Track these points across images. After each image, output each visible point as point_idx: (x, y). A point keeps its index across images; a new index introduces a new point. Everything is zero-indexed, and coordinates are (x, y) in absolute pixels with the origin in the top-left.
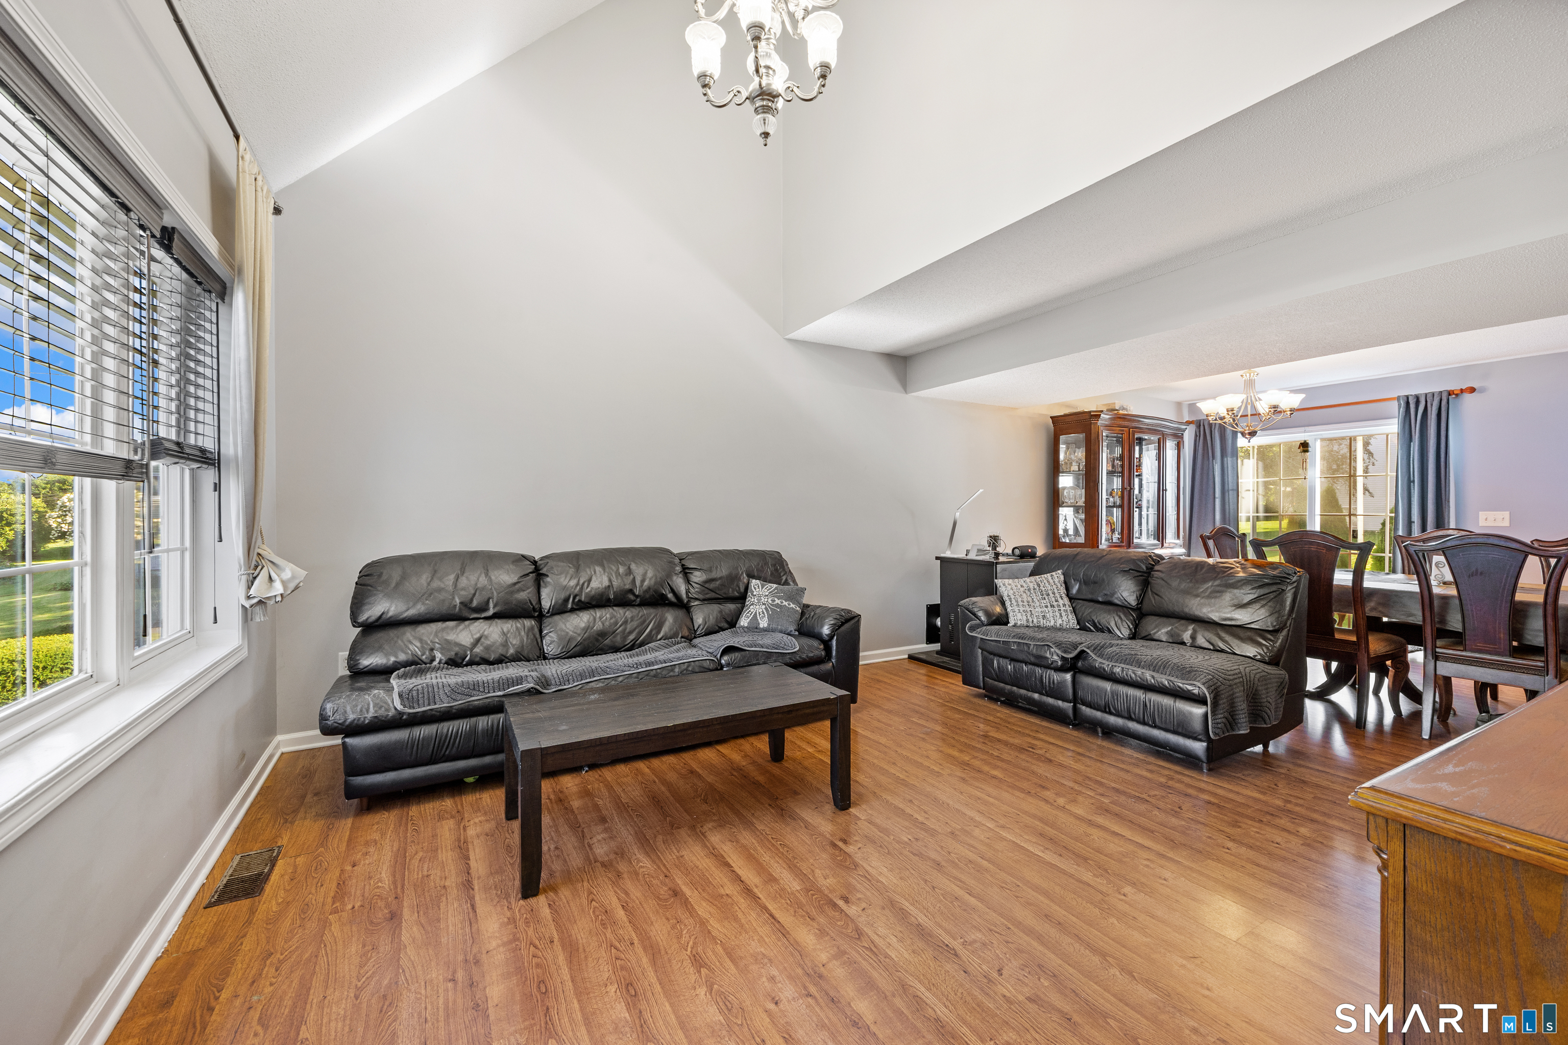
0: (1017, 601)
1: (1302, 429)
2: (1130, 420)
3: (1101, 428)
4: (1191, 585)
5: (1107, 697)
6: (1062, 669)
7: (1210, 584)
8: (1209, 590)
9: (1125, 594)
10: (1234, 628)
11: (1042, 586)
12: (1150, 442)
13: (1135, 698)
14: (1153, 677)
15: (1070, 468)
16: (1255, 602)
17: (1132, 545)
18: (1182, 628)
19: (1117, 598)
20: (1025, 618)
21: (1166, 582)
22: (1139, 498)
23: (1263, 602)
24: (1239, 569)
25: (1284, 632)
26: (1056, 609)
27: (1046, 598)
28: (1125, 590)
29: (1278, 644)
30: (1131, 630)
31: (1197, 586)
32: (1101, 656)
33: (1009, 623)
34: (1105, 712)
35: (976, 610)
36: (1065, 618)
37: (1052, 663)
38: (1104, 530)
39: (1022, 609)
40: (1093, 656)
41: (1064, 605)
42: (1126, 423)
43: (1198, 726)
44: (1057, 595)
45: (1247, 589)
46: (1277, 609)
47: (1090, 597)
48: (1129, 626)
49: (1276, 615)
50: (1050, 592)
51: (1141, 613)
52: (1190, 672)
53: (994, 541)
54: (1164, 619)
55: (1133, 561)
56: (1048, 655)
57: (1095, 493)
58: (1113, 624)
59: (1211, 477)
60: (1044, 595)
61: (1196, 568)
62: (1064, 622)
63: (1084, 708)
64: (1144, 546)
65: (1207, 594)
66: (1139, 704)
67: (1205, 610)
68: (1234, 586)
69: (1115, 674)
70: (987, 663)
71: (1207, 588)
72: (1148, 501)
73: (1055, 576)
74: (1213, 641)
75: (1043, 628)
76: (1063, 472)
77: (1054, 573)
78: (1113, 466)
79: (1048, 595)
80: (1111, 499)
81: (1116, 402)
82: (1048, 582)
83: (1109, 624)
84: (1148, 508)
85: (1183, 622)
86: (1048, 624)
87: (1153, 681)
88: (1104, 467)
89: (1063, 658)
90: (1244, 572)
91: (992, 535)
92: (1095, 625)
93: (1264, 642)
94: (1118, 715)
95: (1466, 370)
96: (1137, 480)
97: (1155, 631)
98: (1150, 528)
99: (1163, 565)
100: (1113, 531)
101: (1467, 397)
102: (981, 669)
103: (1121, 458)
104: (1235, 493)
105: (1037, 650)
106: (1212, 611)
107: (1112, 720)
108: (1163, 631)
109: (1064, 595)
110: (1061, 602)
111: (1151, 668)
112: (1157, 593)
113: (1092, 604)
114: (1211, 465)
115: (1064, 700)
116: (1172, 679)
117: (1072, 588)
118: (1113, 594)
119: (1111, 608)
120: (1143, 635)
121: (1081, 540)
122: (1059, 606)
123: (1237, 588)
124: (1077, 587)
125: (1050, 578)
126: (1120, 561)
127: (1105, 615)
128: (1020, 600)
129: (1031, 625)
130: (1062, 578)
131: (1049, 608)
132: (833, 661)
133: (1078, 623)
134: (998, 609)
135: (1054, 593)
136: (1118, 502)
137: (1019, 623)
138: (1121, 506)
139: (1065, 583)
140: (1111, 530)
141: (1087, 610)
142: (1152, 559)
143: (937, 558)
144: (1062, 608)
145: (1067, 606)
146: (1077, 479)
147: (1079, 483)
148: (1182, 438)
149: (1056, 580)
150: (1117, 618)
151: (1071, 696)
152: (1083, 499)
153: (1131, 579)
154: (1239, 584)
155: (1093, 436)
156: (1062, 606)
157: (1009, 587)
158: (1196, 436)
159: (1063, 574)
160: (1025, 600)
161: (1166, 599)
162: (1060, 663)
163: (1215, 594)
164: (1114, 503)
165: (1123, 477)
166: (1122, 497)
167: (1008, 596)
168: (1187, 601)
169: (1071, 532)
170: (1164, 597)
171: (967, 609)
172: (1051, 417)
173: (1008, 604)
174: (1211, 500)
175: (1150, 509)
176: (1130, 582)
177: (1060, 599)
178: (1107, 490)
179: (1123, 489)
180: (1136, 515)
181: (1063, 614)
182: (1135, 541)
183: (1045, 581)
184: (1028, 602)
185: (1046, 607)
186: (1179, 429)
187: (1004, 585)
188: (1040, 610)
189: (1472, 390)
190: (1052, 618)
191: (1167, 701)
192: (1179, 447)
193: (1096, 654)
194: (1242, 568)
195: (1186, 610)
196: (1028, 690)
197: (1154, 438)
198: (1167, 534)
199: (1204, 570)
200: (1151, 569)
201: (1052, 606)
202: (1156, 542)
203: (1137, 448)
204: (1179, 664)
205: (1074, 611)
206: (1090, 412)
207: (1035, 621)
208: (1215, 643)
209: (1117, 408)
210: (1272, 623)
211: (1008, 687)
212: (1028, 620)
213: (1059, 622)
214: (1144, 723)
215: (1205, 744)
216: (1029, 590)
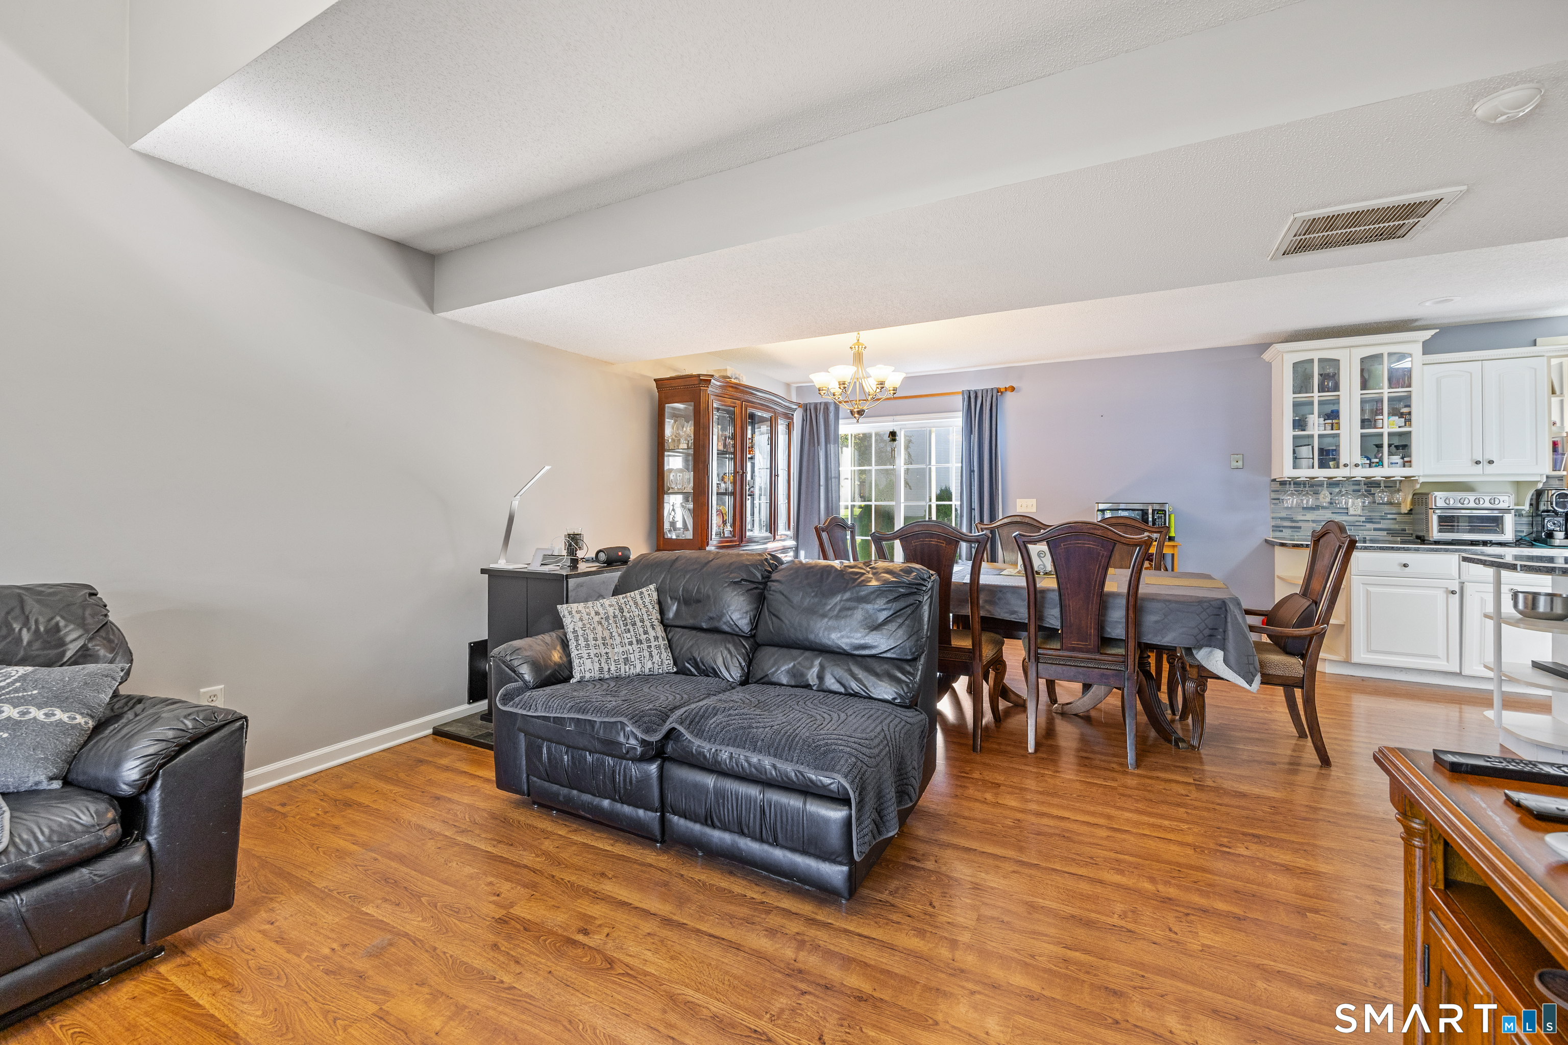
0: (586, 640)
1: (891, 418)
2: (743, 392)
3: (712, 397)
4: (816, 600)
5: (709, 801)
6: (644, 758)
7: (839, 598)
8: (838, 608)
9: (736, 616)
10: (868, 659)
11: (626, 610)
12: (762, 420)
13: (749, 799)
14: (774, 766)
15: (678, 446)
16: (890, 621)
17: (744, 539)
18: (807, 664)
19: (725, 623)
20: (597, 666)
21: (786, 597)
22: (751, 485)
23: (900, 621)
24: (870, 575)
25: (923, 659)
26: (645, 646)
27: (631, 630)
28: (735, 610)
29: (918, 678)
30: (743, 669)
31: (824, 601)
32: (699, 734)
33: (571, 676)
34: (705, 823)
35: (516, 663)
36: (656, 658)
37: (628, 752)
38: (714, 522)
39: (593, 652)
40: (688, 735)
41: (656, 638)
42: (738, 395)
43: (835, 838)
44: (647, 623)
45: (880, 603)
46: (915, 630)
47: (691, 622)
48: (740, 664)
49: (914, 638)
50: (637, 620)
51: (756, 642)
52: (825, 753)
53: (574, 541)
54: (785, 651)
55: (745, 567)
56: (622, 739)
57: (704, 477)
58: (720, 662)
59: (816, 463)
60: (629, 624)
61: (822, 576)
62: (656, 665)
63: (675, 818)
64: (756, 540)
65: (835, 613)
66: (755, 809)
67: (834, 636)
68: (864, 600)
69: (719, 763)
70: (533, 751)
71: (836, 604)
72: (760, 489)
73: (646, 593)
74: (844, 681)
75: (625, 678)
76: (669, 451)
77: (644, 590)
78: (725, 445)
79: (634, 624)
80: (723, 485)
81: (728, 368)
82: (636, 603)
83: (716, 663)
84: (760, 495)
85: (807, 654)
86: (632, 671)
87: (774, 773)
88: (715, 445)
89: (643, 742)
90: (877, 580)
91: (571, 532)
92: (696, 666)
93: (903, 678)
94: (725, 828)
95: (1007, 371)
96: (749, 465)
97: (773, 669)
98: (762, 518)
99: (782, 573)
100: (724, 522)
101: (1009, 394)
102: (524, 763)
103: (734, 437)
104: (837, 480)
105: (604, 732)
106: (842, 637)
107: (718, 836)
108: (783, 669)
109: (656, 623)
110: (652, 633)
111: (772, 751)
112: (776, 613)
113: (694, 632)
114: (816, 451)
115: (646, 809)
116: (801, 768)
117: (669, 608)
118: (721, 616)
119: (717, 636)
120: (759, 677)
121: (689, 535)
122: (648, 640)
123: (870, 603)
124: (675, 608)
125: (638, 597)
126: (730, 567)
127: (710, 650)
128: (591, 637)
129: (607, 676)
130: (655, 595)
131: (635, 646)
132: (152, 839)
133: (675, 663)
134: (557, 656)
135: (642, 621)
136: (730, 489)
137: (588, 675)
138: (733, 494)
139: (660, 603)
140: (723, 522)
141: (686, 640)
142: (769, 564)
143: (483, 571)
144: (653, 644)
145: (660, 639)
146: (686, 461)
147: (688, 465)
148: (792, 419)
149: (647, 600)
150: (726, 653)
151: (657, 804)
152: (692, 484)
153: (742, 595)
154: (872, 597)
155: (703, 406)
156: (652, 640)
157: (577, 616)
158: (803, 420)
159: (658, 590)
160: (599, 636)
161: (787, 622)
162: (639, 750)
163: (845, 611)
164: (726, 490)
165: (735, 459)
166: (734, 483)
167: (575, 631)
168: (812, 623)
169: (679, 525)
170: (784, 619)
171: (504, 662)
172: (655, 380)
173: (572, 645)
174: (816, 488)
175: (763, 497)
176: (742, 598)
177: (650, 630)
178: (718, 475)
179: (735, 472)
180: (749, 503)
181: (655, 652)
182: (748, 534)
183: (631, 603)
184: (604, 639)
185: (631, 643)
186: (790, 408)
187: (570, 613)
188: (621, 649)
189: (1013, 389)
190: (637, 662)
191: (794, 802)
192: (789, 427)
193: (692, 733)
194: (874, 574)
195: (812, 637)
196: (594, 795)
197: (766, 415)
198: (779, 524)
199: (831, 578)
200: (767, 578)
201: (639, 642)
202: (768, 534)
203: (749, 428)
204: (810, 740)
205: (670, 645)
206: (699, 376)
207: (613, 668)
208: (847, 684)
209: (729, 375)
210: (911, 650)
211: (565, 791)
212: (601, 670)
213: (649, 665)
214: (762, 840)
215: (845, 869)
216: (607, 618)
